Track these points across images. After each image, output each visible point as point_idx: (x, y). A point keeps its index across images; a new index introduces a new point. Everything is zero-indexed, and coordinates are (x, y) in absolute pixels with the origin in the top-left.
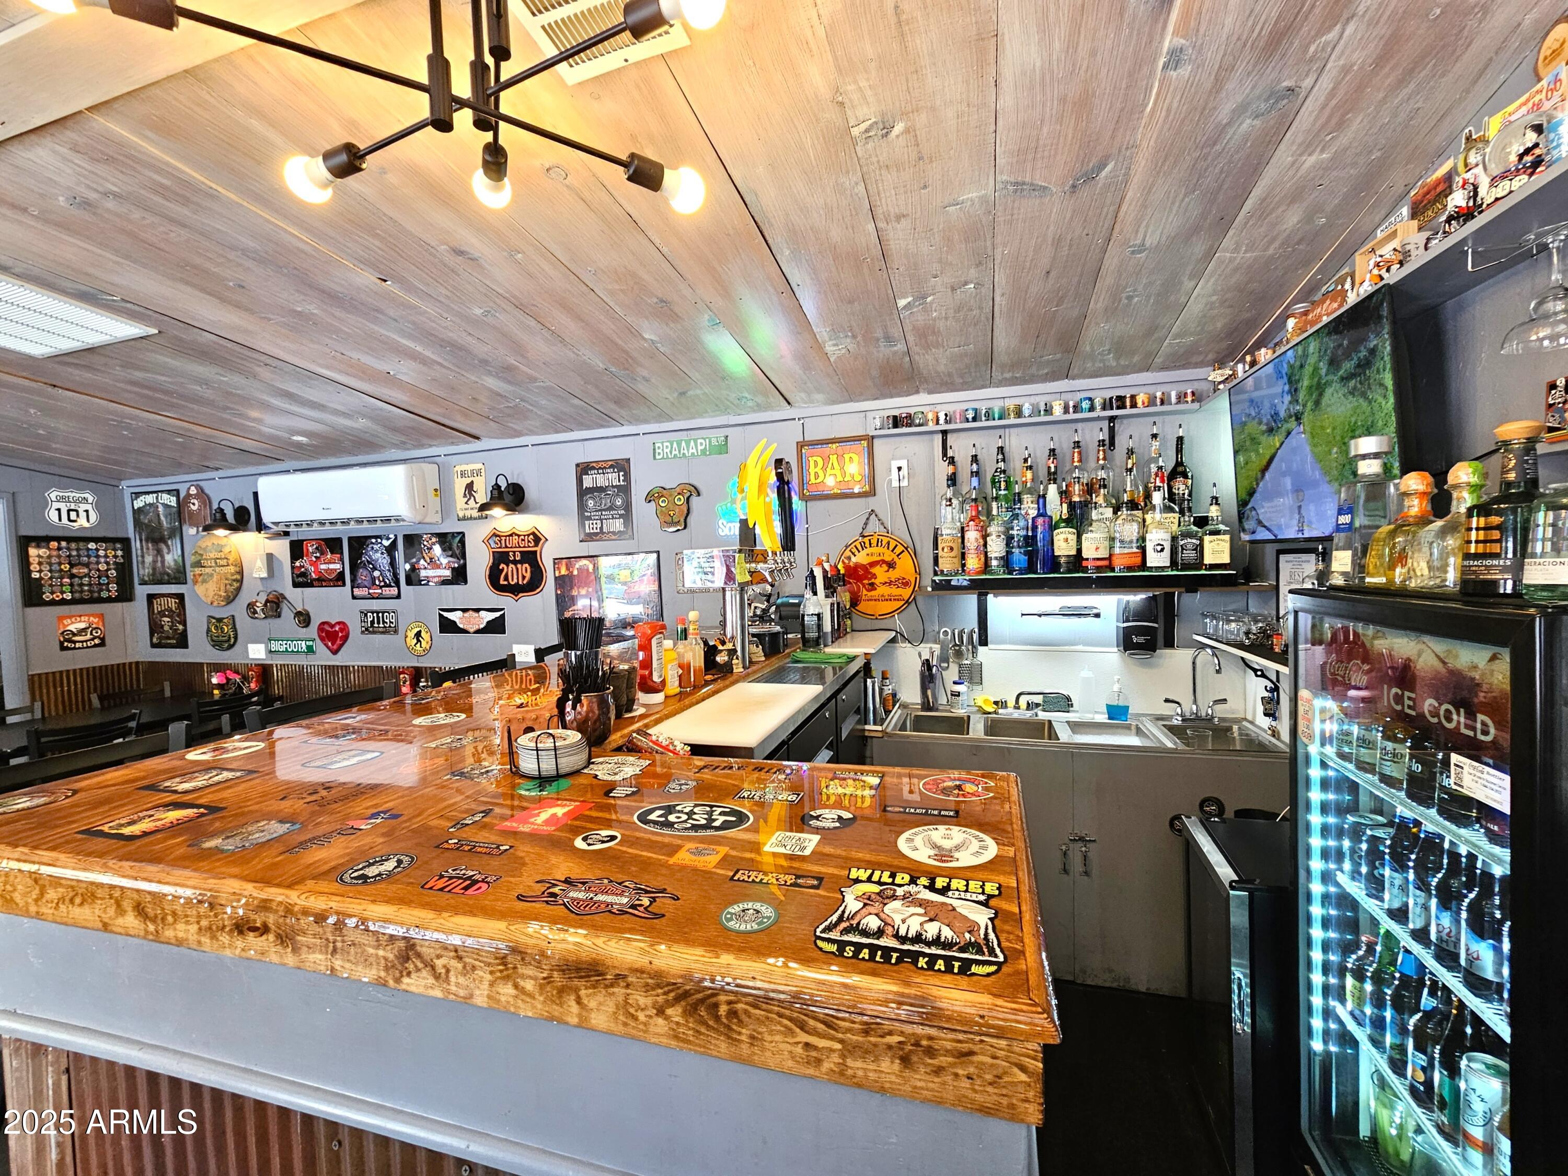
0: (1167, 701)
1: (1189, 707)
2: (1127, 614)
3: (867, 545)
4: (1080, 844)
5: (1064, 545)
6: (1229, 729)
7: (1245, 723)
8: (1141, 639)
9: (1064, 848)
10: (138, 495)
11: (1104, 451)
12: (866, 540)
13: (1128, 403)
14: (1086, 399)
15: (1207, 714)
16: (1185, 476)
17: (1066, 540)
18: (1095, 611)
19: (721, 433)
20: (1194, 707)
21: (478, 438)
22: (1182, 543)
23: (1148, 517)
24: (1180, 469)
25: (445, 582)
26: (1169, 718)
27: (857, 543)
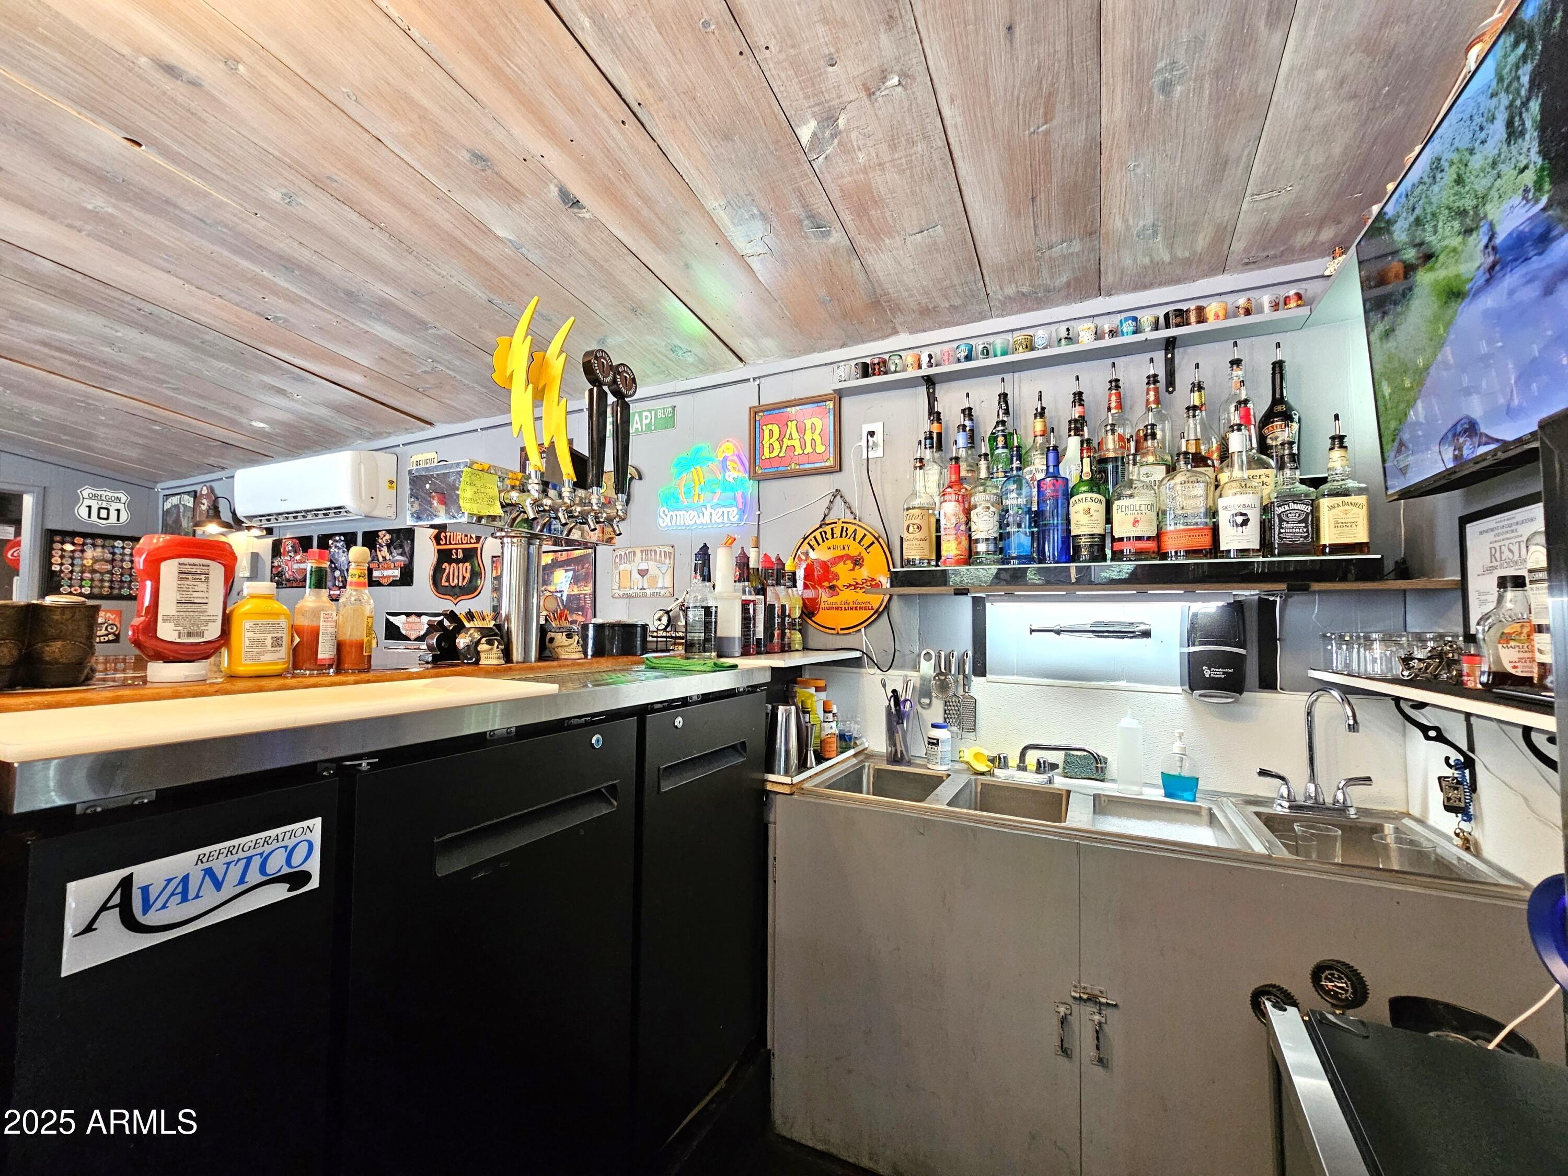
0: (1263, 773)
1: (1302, 788)
2: (1194, 633)
3: (829, 535)
4: (1090, 1008)
5: (1084, 519)
6: (1377, 829)
7: (1406, 821)
8: (1218, 673)
9: (1062, 1010)
10: (167, 496)
11: (1156, 390)
12: (828, 529)
13: (1193, 319)
14: (1127, 319)
15: (1336, 801)
16: (1287, 417)
17: (1088, 511)
18: (1142, 627)
19: (668, 403)
20: (1312, 788)
21: (431, 424)
22: (1280, 510)
23: (1224, 477)
24: (1279, 408)
25: (393, 584)
26: (1268, 802)
27: (817, 534)
